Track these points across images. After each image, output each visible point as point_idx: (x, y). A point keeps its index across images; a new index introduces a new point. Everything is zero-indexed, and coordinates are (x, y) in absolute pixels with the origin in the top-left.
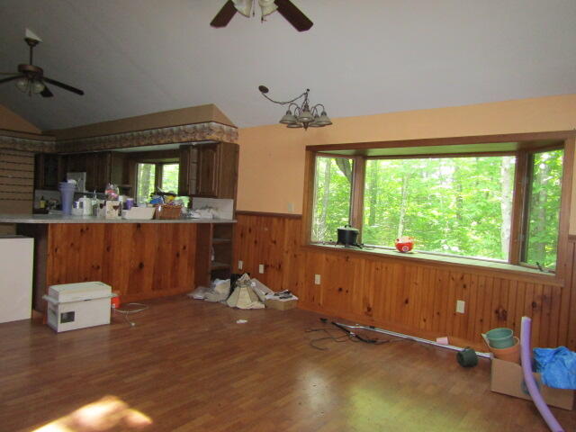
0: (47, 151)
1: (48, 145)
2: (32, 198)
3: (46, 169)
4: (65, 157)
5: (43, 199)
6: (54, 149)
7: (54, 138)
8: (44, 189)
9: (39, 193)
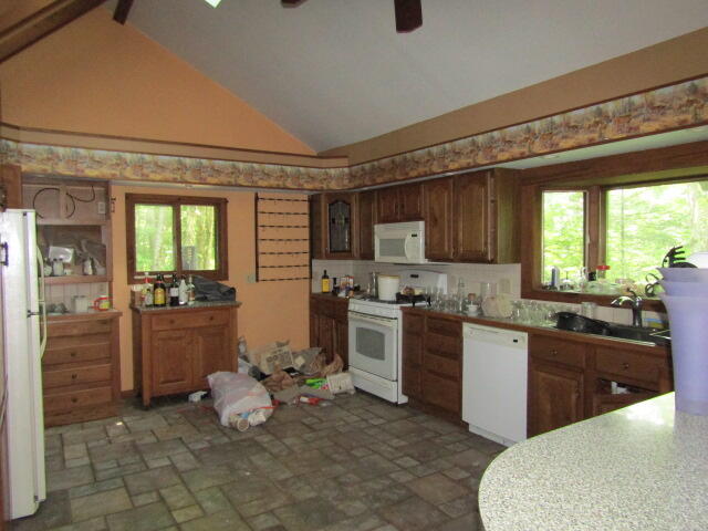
0: (334, 186)
1: (335, 176)
2: (308, 275)
3: (333, 221)
4: (366, 196)
5: (325, 277)
6: (346, 182)
7: (344, 162)
8: (328, 257)
9: (319, 266)
